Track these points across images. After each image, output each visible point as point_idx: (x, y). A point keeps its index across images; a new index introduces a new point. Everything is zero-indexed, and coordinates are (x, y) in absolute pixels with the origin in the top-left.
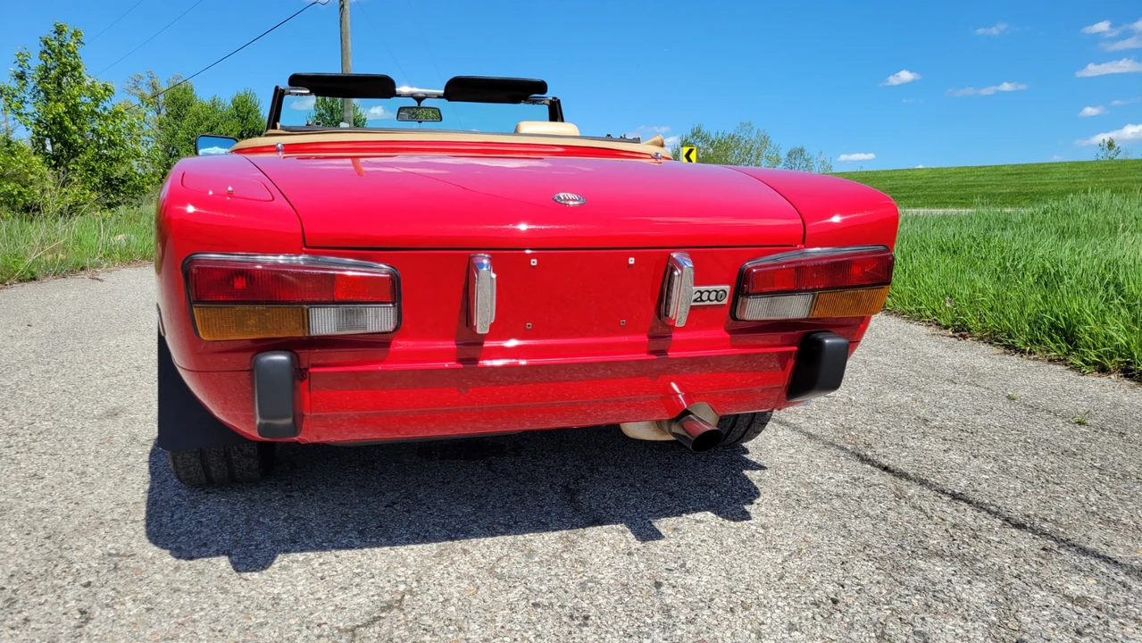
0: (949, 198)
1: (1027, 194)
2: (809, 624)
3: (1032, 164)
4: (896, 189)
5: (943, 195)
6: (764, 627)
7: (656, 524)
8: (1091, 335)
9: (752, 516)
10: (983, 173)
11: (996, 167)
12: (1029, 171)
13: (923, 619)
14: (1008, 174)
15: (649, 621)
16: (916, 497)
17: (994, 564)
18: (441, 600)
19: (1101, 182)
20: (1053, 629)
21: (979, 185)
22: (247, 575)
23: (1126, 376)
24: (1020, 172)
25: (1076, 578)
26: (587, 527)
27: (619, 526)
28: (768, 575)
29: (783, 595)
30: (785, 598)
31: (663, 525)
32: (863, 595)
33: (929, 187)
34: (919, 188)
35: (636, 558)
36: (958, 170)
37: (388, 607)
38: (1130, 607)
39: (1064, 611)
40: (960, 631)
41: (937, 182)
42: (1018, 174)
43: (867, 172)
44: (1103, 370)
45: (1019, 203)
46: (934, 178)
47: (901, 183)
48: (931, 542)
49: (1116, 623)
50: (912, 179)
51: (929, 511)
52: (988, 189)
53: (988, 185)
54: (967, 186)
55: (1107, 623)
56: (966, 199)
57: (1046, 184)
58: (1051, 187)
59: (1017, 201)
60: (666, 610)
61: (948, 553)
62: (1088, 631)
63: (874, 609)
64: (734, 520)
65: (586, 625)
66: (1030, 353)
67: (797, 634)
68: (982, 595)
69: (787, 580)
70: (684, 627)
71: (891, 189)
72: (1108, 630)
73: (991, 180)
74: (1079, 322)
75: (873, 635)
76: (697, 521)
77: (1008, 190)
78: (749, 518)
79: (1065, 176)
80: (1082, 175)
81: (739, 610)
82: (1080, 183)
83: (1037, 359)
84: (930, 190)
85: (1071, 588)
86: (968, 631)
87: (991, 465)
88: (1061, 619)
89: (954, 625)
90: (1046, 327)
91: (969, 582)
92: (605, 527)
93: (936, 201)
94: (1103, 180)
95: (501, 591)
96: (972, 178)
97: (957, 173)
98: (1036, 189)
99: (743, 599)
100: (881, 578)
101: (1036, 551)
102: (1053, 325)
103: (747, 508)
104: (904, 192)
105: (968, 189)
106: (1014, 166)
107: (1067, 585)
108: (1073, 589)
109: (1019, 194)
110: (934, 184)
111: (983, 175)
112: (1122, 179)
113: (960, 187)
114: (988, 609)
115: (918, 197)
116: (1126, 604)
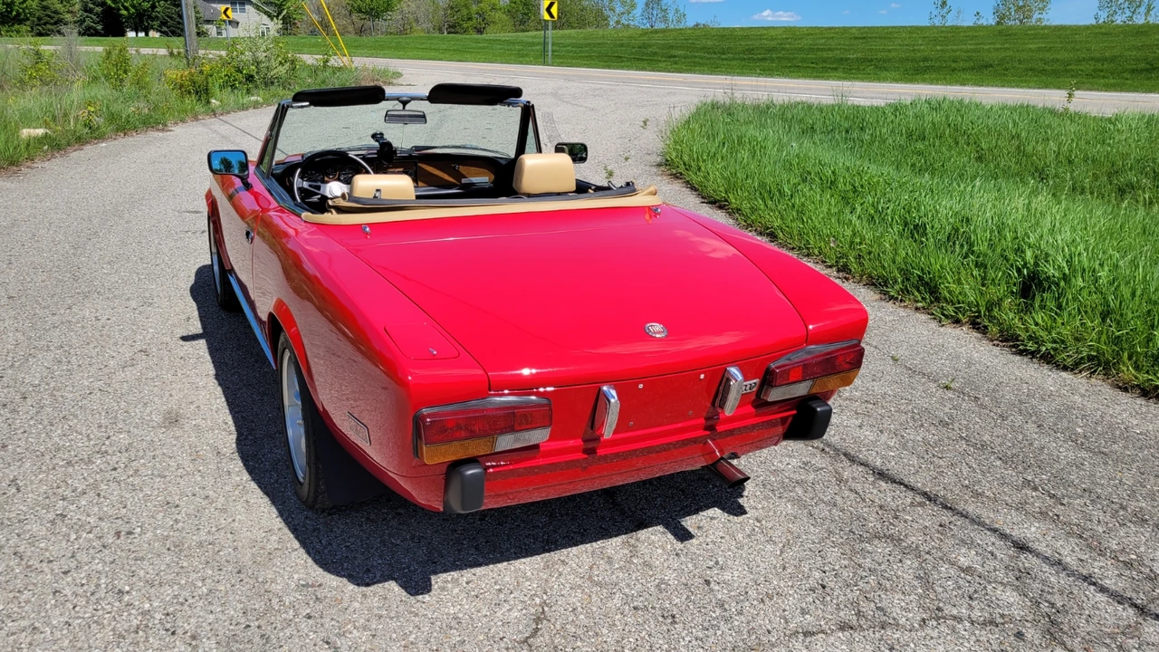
0: (801, 62)
1: (871, 61)
2: (812, 607)
3: (877, 27)
4: (753, 49)
5: (795, 59)
6: (786, 613)
7: (683, 523)
8: (950, 292)
9: (747, 509)
10: (832, 35)
11: (844, 28)
12: (874, 35)
13: (879, 596)
14: (856, 38)
15: (714, 615)
16: (851, 480)
17: (913, 543)
18: (571, 609)
19: (937, 50)
20: (956, 596)
21: (829, 49)
22: (420, 597)
23: (973, 328)
24: (866, 35)
25: (963, 551)
26: (638, 530)
27: (659, 527)
28: (775, 567)
29: (790, 584)
30: (792, 586)
31: (689, 522)
32: (839, 579)
33: (783, 49)
34: (773, 50)
35: (683, 558)
36: (809, 31)
37: (538, 620)
38: (997, 573)
39: (961, 582)
40: (903, 604)
41: (790, 44)
42: (864, 38)
43: (724, 29)
44: (957, 322)
45: (864, 70)
46: (788, 39)
47: (757, 44)
48: (870, 525)
49: (991, 587)
50: (767, 39)
51: (861, 493)
52: (837, 54)
53: (837, 49)
54: (818, 50)
55: (985, 587)
56: (817, 64)
57: (889, 51)
58: (893, 54)
59: (862, 67)
60: (721, 605)
61: (882, 535)
62: (975, 596)
63: (848, 591)
64: (737, 516)
65: (676, 622)
66: (901, 301)
67: (807, 616)
68: (911, 571)
69: (789, 571)
70: (737, 618)
71: (747, 50)
72: (987, 594)
73: (840, 44)
74: (940, 277)
75: (853, 612)
76: (712, 518)
77: (855, 56)
78: (745, 513)
79: (906, 43)
80: (920, 42)
81: (767, 600)
82: (919, 51)
83: (906, 307)
84: (783, 52)
85: (962, 559)
86: (907, 604)
87: (894, 440)
88: (959, 588)
89: (898, 599)
90: (914, 280)
91: (901, 561)
92: (650, 529)
93: (789, 65)
94: (938, 48)
95: (606, 598)
96: (823, 41)
97: (808, 35)
98: (880, 56)
99: (766, 590)
100: (846, 562)
101: (936, 527)
102: (921, 278)
103: (740, 500)
104: (760, 54)
105: (819, 53)
106: (860, 28)
107: (959, 558)
108: (963, 561)
109: (865, 60)
110: (788, 46)
111: (832, 38)
112: (955, 47)
113: (811, 50)
114: (916, 583)
115: (773, 60)
116: (995, 571)
